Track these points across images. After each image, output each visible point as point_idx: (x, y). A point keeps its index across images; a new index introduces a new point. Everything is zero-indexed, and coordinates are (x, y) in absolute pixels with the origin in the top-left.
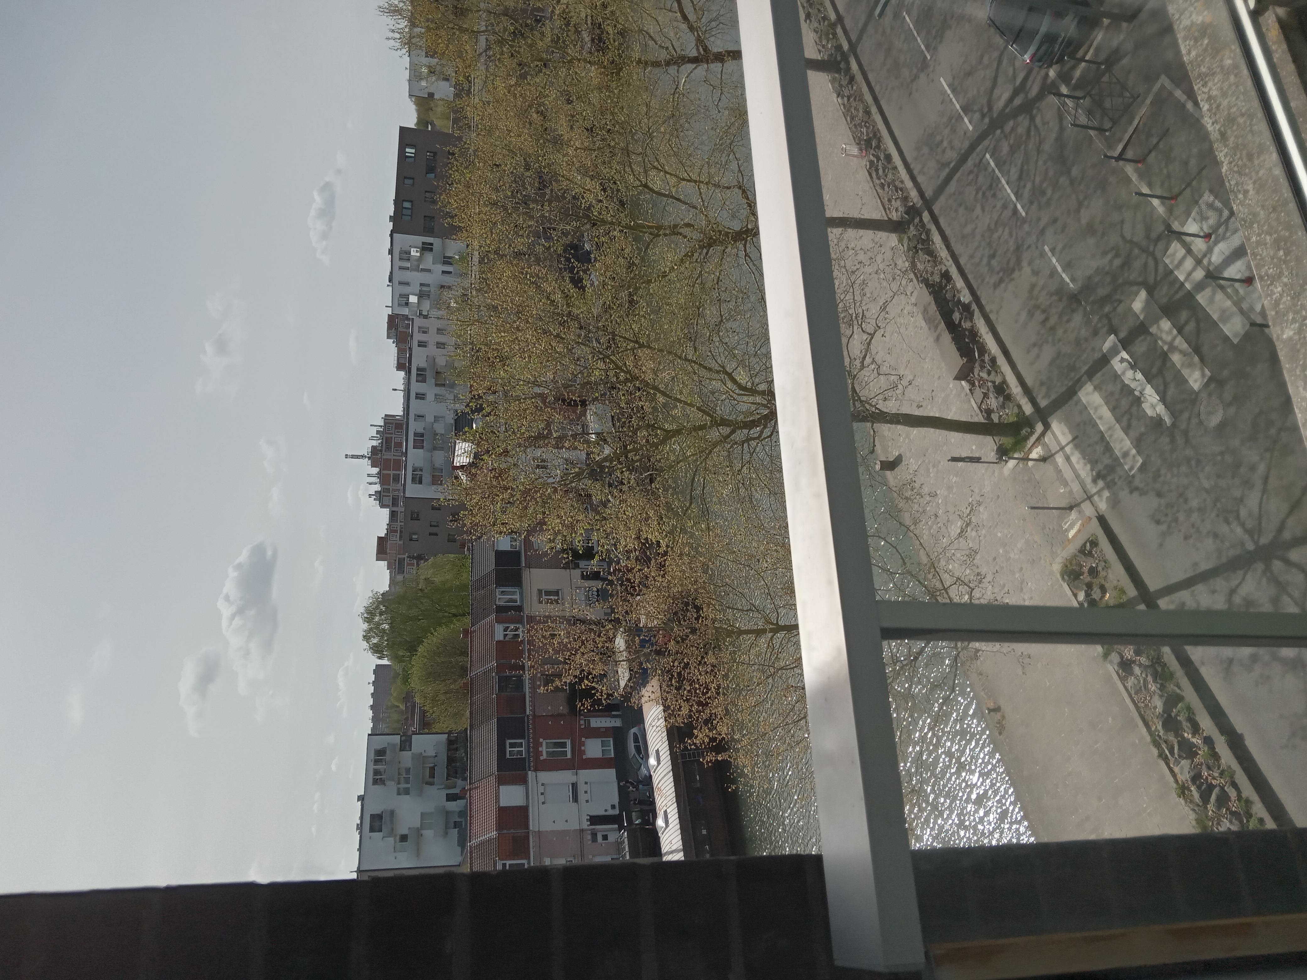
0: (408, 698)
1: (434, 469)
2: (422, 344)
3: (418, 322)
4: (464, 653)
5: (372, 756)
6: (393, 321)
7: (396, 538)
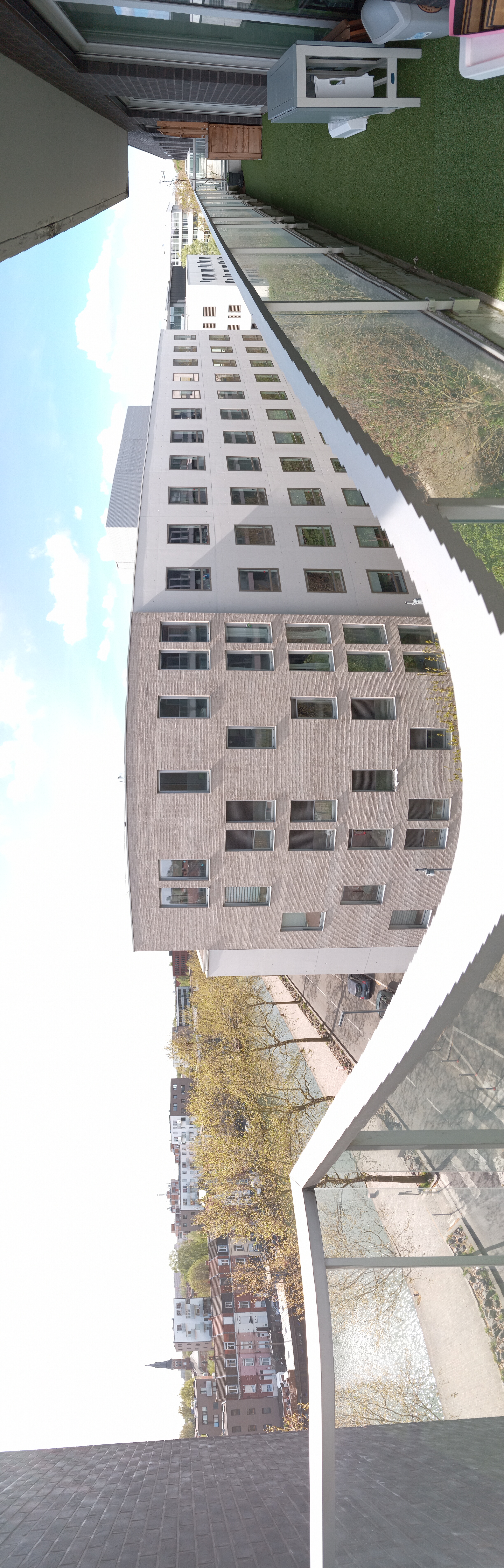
0: (187, 1284)
1: (191, 1199)
2: (184, 1154)
3: (182, 1146)
4: (207, 1269)
5: (176, 1306)
6: (172, 1146)
7: (178, 1225)
